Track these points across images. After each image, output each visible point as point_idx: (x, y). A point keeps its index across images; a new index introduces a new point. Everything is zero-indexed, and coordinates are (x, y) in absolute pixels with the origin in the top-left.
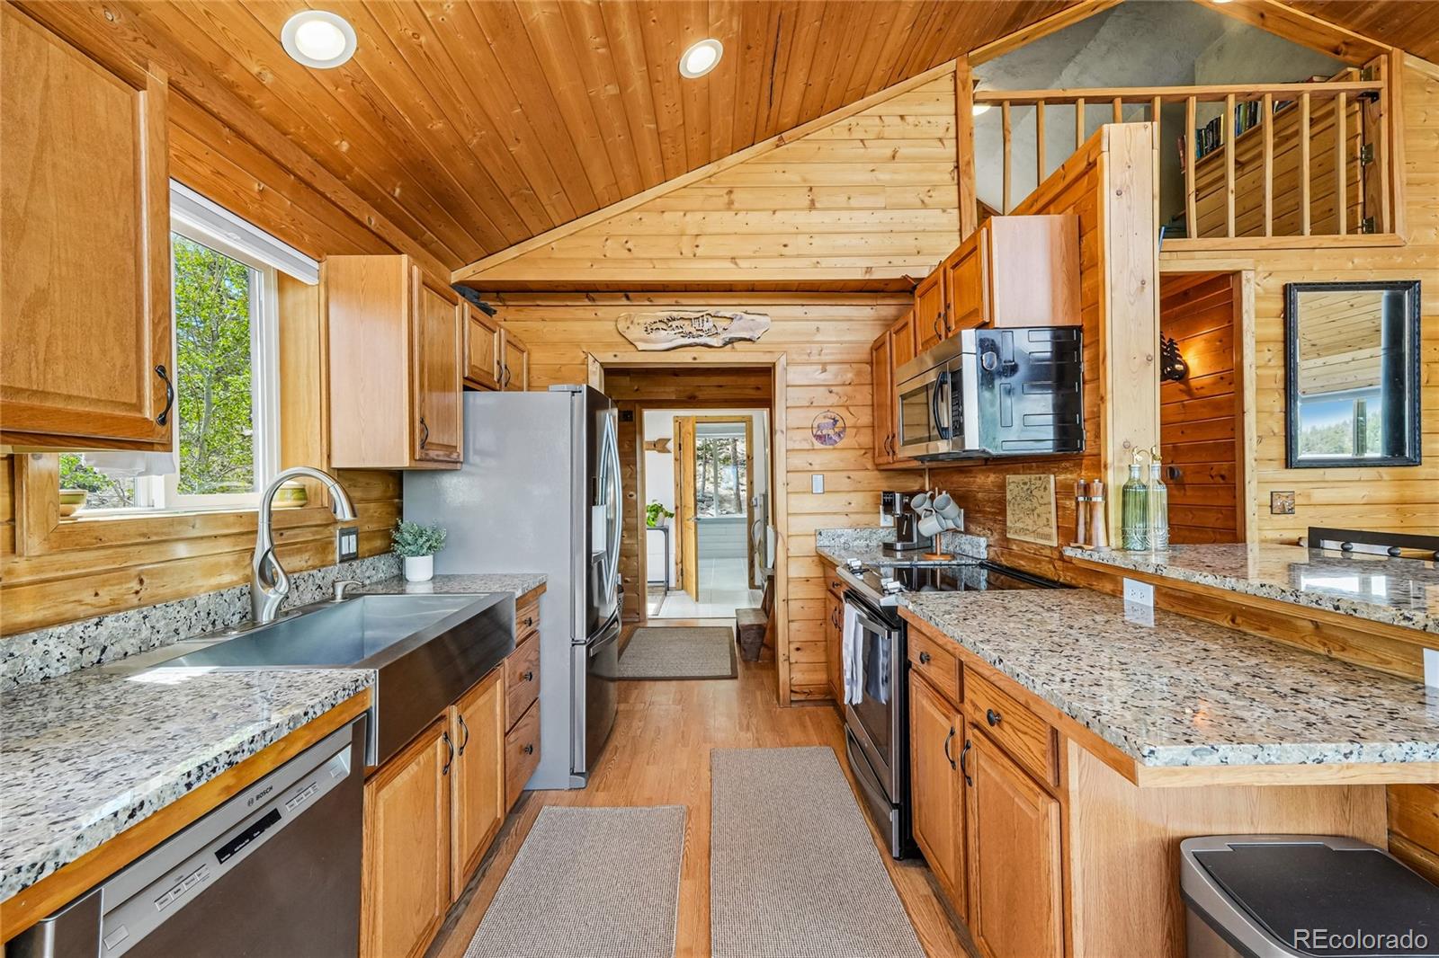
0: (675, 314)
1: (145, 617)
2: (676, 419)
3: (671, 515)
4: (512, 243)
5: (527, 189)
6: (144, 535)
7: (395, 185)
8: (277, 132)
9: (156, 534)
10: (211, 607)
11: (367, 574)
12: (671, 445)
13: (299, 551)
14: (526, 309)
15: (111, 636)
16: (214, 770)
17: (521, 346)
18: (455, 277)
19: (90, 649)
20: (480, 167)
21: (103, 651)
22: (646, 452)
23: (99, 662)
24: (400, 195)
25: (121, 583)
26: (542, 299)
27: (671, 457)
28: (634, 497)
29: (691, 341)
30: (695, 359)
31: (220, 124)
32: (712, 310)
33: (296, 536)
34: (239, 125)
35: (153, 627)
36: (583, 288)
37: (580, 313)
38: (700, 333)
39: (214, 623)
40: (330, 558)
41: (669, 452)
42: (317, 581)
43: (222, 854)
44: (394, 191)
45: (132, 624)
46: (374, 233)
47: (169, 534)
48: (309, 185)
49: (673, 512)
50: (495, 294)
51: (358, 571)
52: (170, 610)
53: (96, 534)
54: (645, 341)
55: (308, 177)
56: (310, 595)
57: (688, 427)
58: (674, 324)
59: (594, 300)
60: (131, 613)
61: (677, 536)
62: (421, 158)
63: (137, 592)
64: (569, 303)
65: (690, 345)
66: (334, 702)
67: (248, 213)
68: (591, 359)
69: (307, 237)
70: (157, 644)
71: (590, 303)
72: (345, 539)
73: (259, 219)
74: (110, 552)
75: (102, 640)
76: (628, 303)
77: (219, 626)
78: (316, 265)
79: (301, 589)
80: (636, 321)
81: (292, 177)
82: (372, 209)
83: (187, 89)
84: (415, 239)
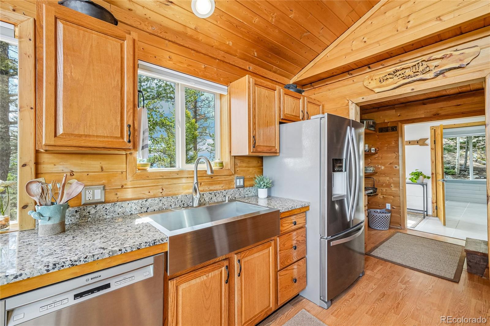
0: (398, 68)
1: (160, 200)
2: (432, 128)
3: (429, 178)
4: (311, 61)
5: (306, 33)
6: (161, 176)
7: (253, 52)
8: (210, 47)
9: (165, 176)
10: (183, 199)
11: (246, 193)
12: (428, 142)
13: (219, 183)
14: (322, 87)
15: (150, 204)
16: (63, 266)
17: (318, 103)
18: (291, 82)
19: (144, 208)
20: (280, 31)
21: (148, 208)
22: (406, 146)
23: (146, 211)
24: (257, 55)
25: (156, 190)
26: (328, 81)
27: (429, 148)
28: (398, 168)
29: (410, 79)
30: (413, 89)
31: (190, 50)
32: (425, 58)
33: (218, 178)
34: (196, 48)
35: (163, 204)
36: (345, 70)
37: (346, 82)
38: (417, 74)
39: (184, 204)
40: (232, 186)
41: (427, 145)
42: (224, 194)
43: (76, 296)
44: (254, 54)
45: (156, 202)
46: (252, 72)
47: (169, 176)
48: (224, 62)
49: (430, 175)
50: (310, 85)
51: (242, 192)
52: (169, 199)
53: (147, 175)
54: (379, 87)
55: (222, 59)
56: (221, 199)
57: (439, 132)
58: (398, 73)
59: (351, 74)
60: (156, 199)
61: (433, 189)
62: (257, 37)
63: (161, 193)
64: (340, 79)
65: (409, 83)
66: (139, 247)
67: (198, 75)
68: (350, 102)
69: (222, 79)
70: (164, 208)
71: (350, 76)
72: (238, 180)
73: (203, 77)
74: (153, 180)
75: (147, 206)
76: (370, 70)
77: (186, 205)
78: (226, 88)
79: (217, 196)
80: (374, 78)
81: (217, 60)
82: (250, 63)
83: (178, 42)
84: (270, 71)
